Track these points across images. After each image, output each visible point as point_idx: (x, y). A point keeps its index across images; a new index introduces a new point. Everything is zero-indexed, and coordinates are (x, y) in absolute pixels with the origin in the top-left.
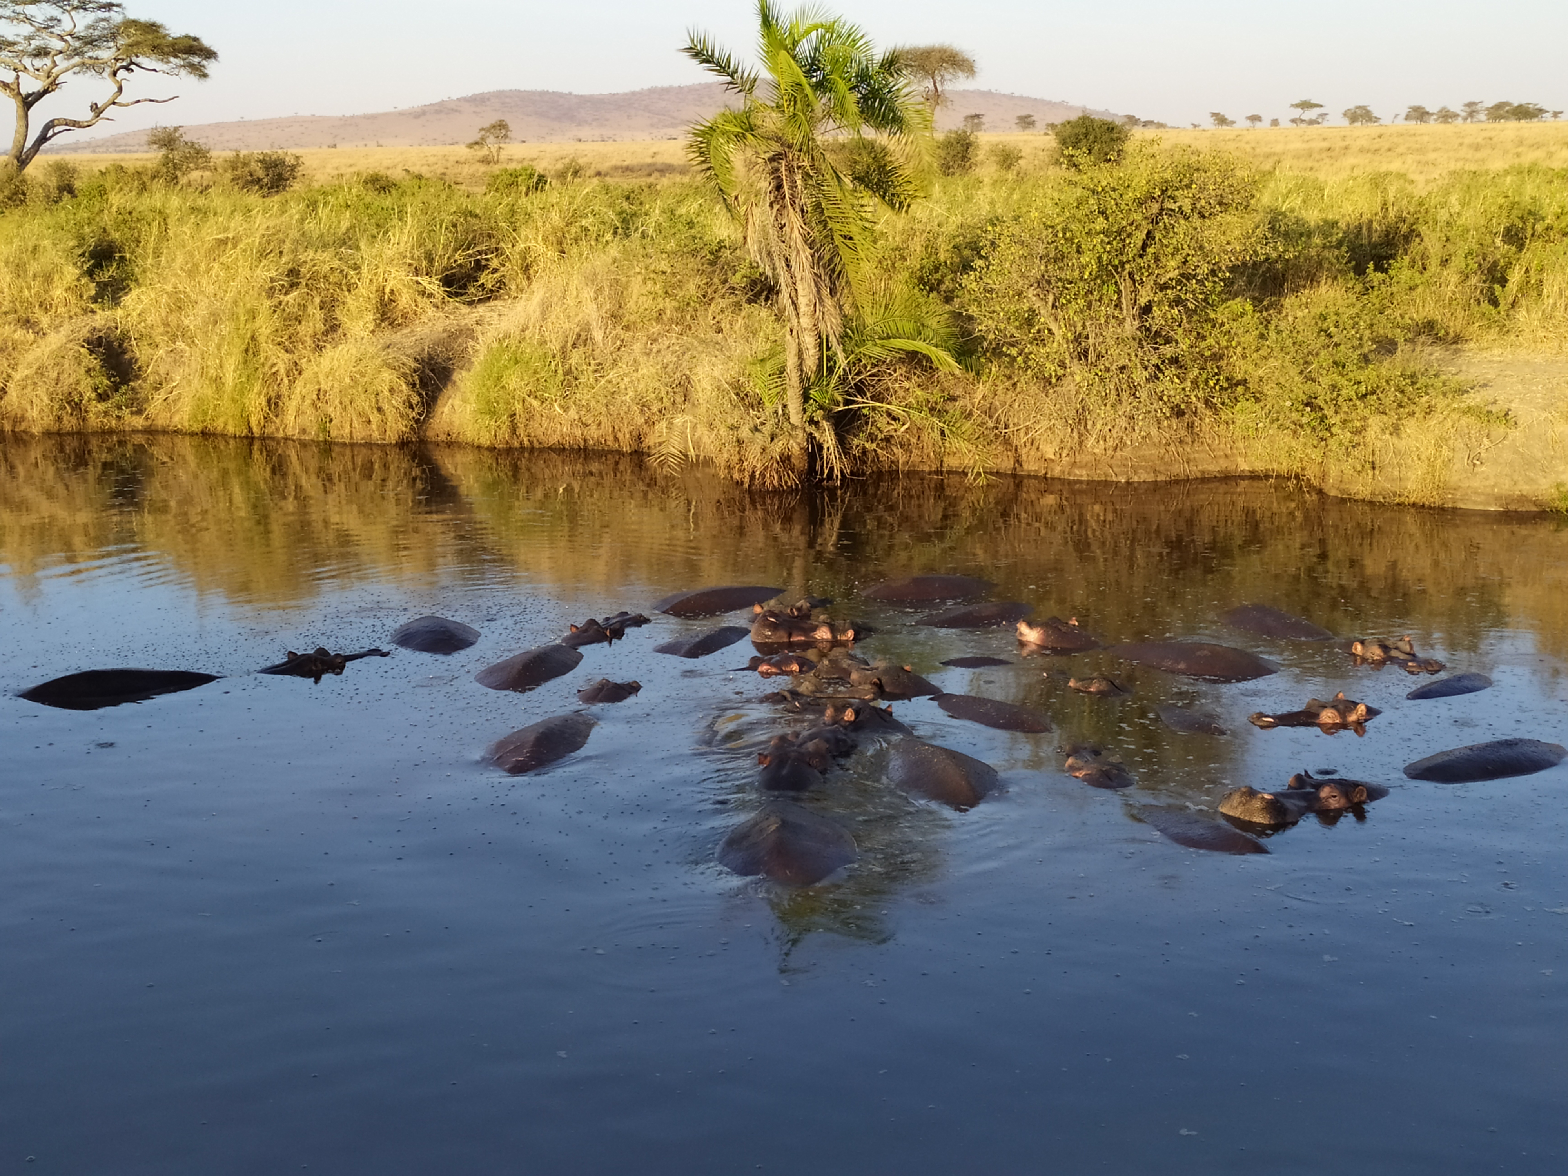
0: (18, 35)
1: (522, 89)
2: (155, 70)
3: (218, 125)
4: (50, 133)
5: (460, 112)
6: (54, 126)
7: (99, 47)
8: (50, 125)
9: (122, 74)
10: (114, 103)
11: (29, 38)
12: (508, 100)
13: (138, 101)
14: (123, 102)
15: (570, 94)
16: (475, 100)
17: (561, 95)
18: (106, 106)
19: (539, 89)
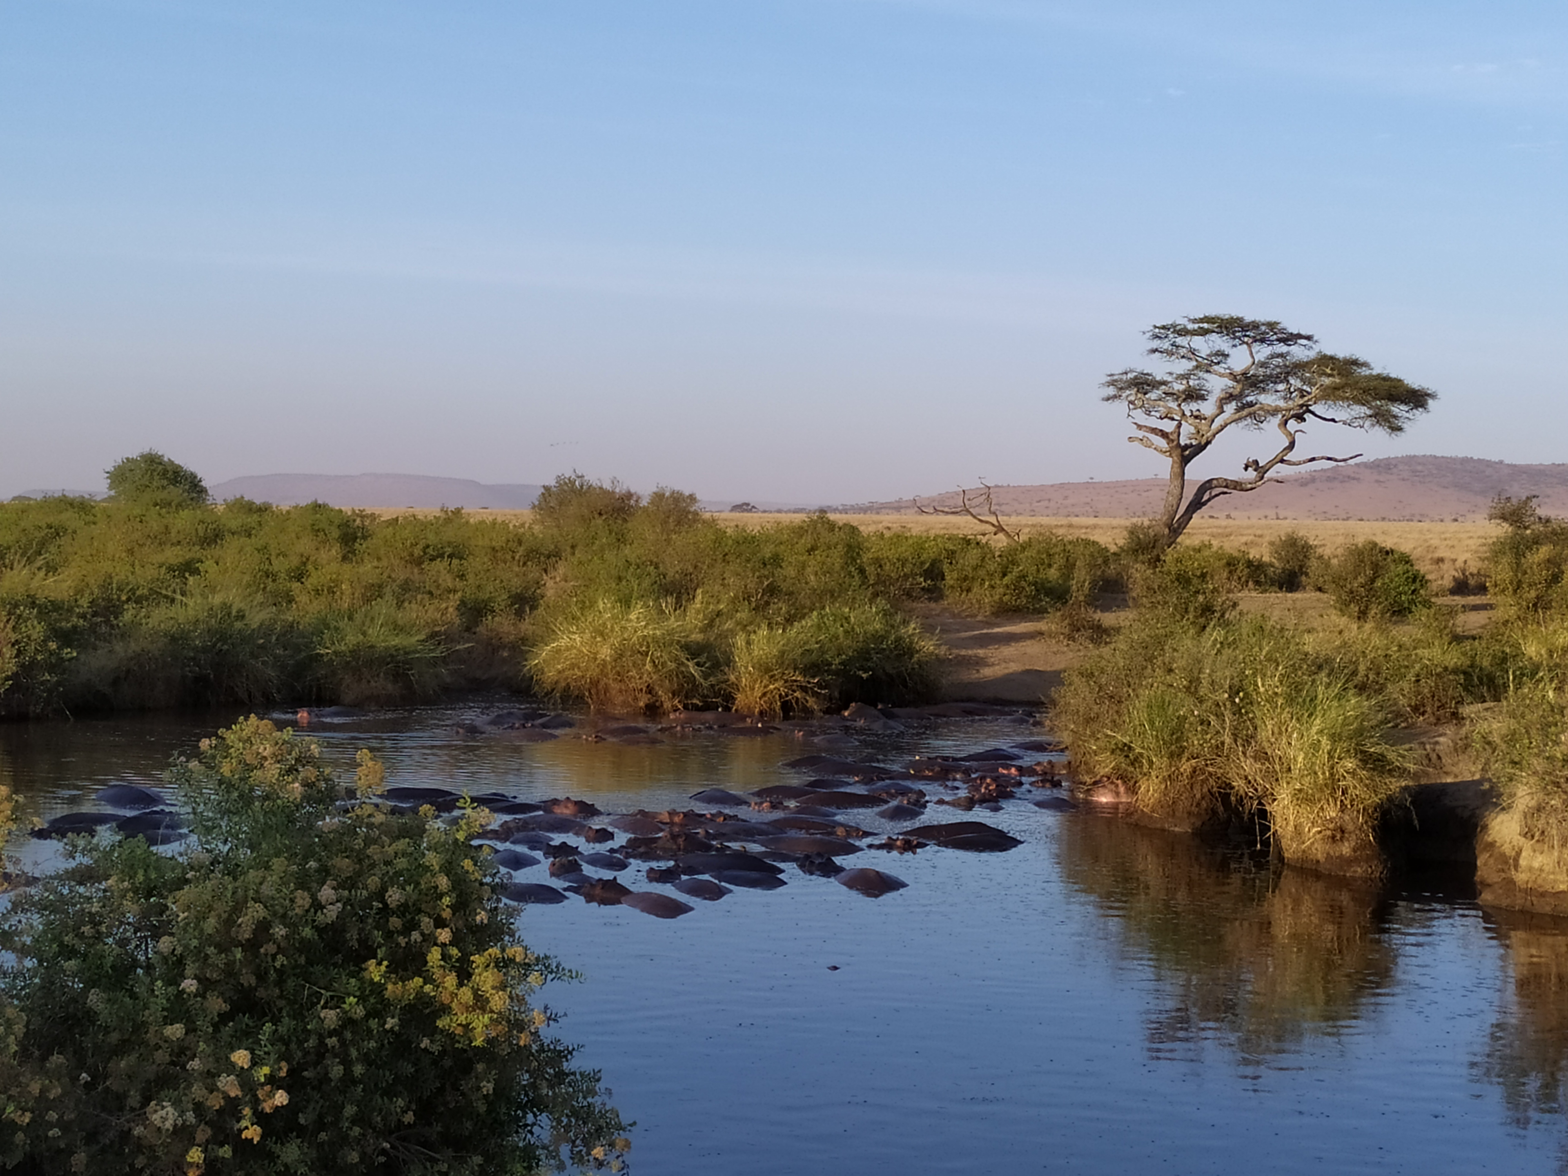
0: (1171, 374)
1: (1439, 454)
2: (1333, 420)
3: (1062, 486)
4: (1206, 498)
5: (1358, 479)
6: (1211, 488)
7: (1264, 390)
8: (1207, 486)
9: (1292, 425)
10: (1282, 461)
11: (1186, 377)
12: (1419, 468)
13: (1313, 459)
14: (1294, 460)
15: (1501, 462)
16: (1378, 466)
17: (1488, 464)
18: (1272, 464)
19: (1461, 455)
